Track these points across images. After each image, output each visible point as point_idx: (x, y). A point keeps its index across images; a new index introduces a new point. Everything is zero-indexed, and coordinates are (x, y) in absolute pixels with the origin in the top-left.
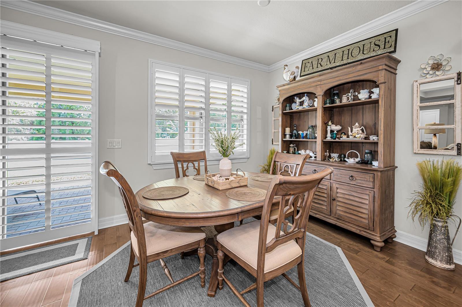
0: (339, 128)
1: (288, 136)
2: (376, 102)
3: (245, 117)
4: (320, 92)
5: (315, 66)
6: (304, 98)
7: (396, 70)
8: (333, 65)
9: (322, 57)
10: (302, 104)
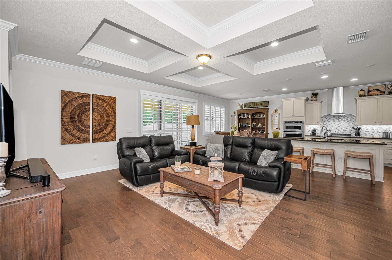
0: (255, 124)
1: (239, 126)
2: (264, 118)
3: (224, 119)
4: (251, 114)
5: (249, 106)
6: (245, 115)
7: (268, 110)
8: (254, 107)
9: (251, 103)
10: (244, 116)
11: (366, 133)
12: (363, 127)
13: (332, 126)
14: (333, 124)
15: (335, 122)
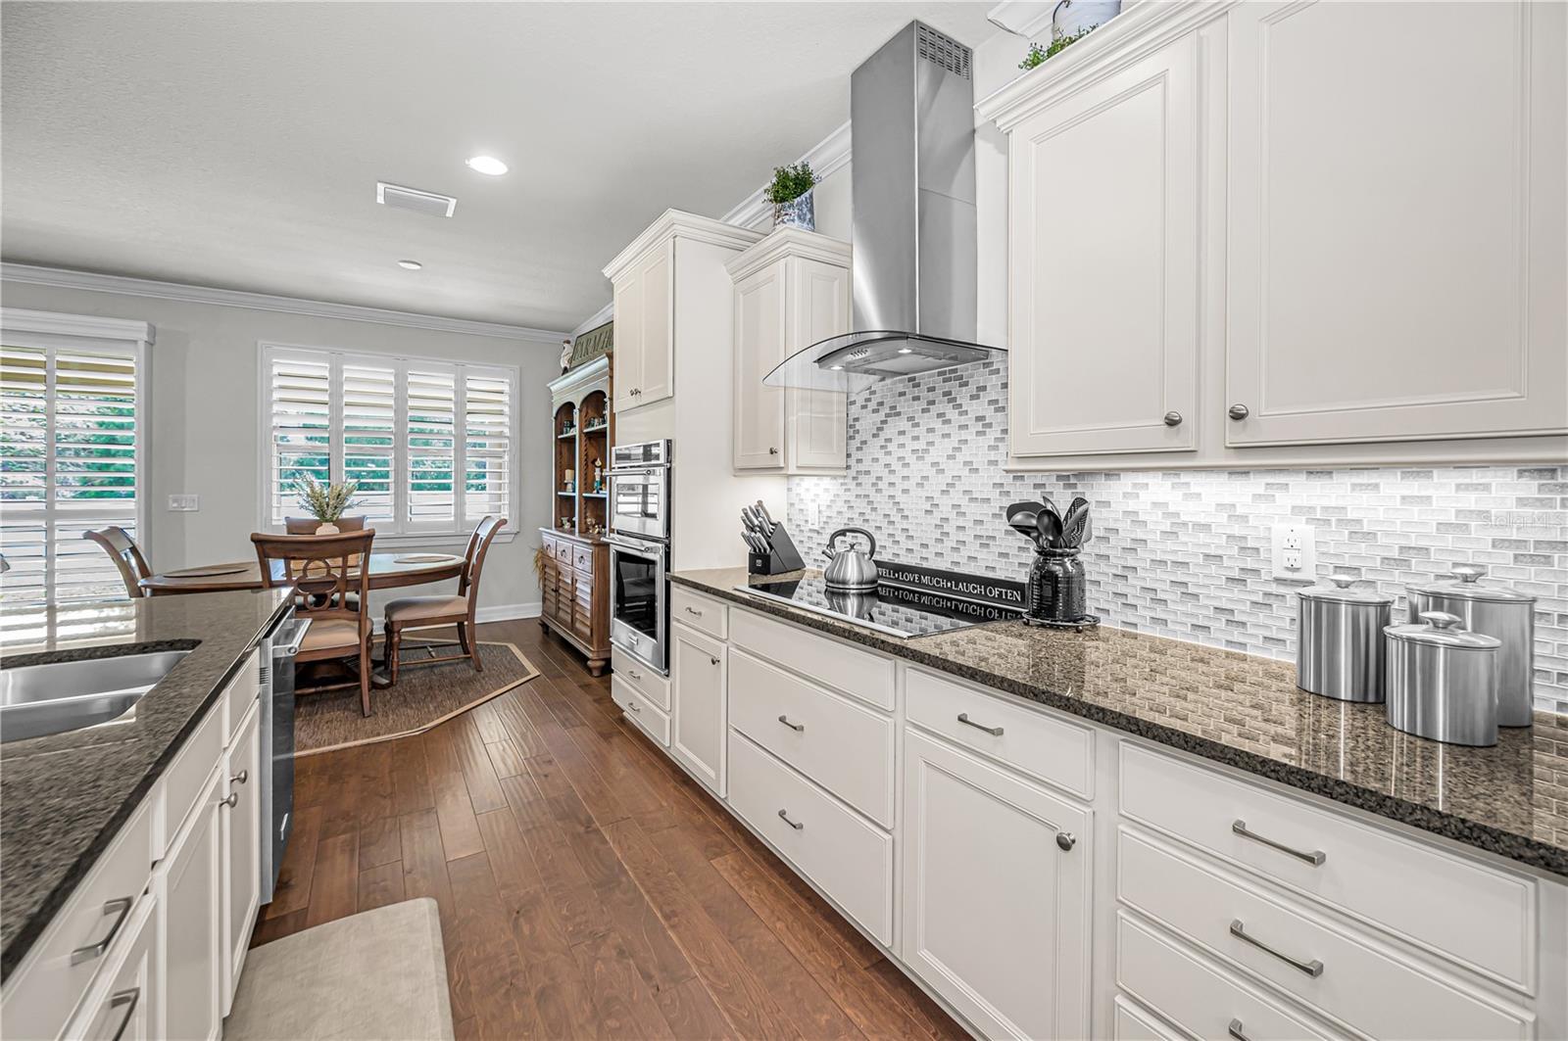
1: (569, 487)
3: (507, 444)
4: (578, 402)
5: (583, 352)
9: (591, 335)
11: (1160, 580)
12: (1132, 505)
13: (906, 485)
14: (911, 459)
15: (921, 445)
